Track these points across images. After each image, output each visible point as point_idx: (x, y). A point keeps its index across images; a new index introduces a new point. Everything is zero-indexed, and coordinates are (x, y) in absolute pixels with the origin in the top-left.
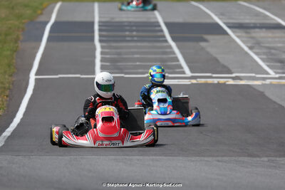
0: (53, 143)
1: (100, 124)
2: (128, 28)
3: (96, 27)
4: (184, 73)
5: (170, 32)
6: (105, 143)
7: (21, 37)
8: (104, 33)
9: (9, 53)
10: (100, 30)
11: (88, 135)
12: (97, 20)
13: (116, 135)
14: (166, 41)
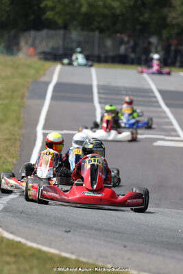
2: (124, 92)
3: (95, 90)
4: (178, 136)
5: (164, 99)
7: (27, 95)
8: (103, 96)
9: (16, 108)
10: (99, 93)
12: (95, 83)
14: (160, 106)
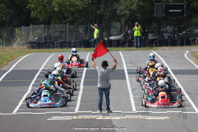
0: (143, 105)
1: (160, 99)
6: (162, 106)
11: (156, 103)
13: (166, 103)
